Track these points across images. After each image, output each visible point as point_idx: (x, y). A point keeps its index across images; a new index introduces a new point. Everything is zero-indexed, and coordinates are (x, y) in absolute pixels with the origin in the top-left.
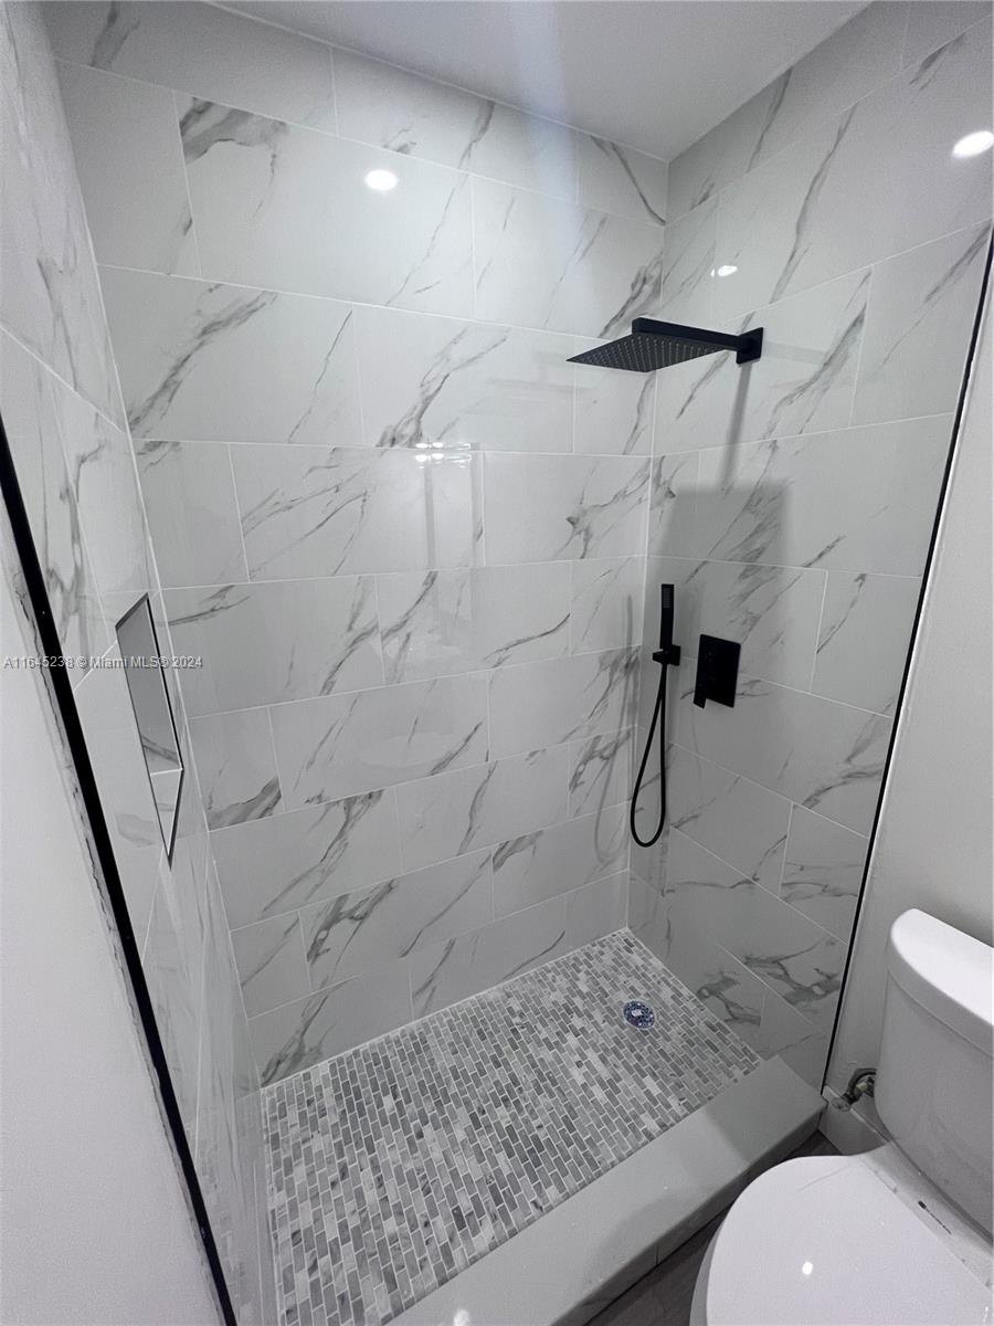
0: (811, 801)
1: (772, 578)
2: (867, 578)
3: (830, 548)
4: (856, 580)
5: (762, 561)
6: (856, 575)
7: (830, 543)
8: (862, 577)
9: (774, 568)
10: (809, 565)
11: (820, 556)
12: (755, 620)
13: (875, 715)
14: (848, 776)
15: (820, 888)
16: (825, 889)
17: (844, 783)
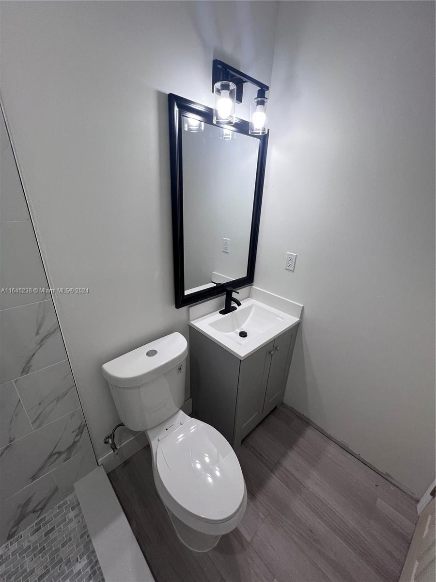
0: (25, 371)
13: (40, 303)
14: (42, 341)
15: (55, 401)
16: (58, 399)
17: (40, 347)
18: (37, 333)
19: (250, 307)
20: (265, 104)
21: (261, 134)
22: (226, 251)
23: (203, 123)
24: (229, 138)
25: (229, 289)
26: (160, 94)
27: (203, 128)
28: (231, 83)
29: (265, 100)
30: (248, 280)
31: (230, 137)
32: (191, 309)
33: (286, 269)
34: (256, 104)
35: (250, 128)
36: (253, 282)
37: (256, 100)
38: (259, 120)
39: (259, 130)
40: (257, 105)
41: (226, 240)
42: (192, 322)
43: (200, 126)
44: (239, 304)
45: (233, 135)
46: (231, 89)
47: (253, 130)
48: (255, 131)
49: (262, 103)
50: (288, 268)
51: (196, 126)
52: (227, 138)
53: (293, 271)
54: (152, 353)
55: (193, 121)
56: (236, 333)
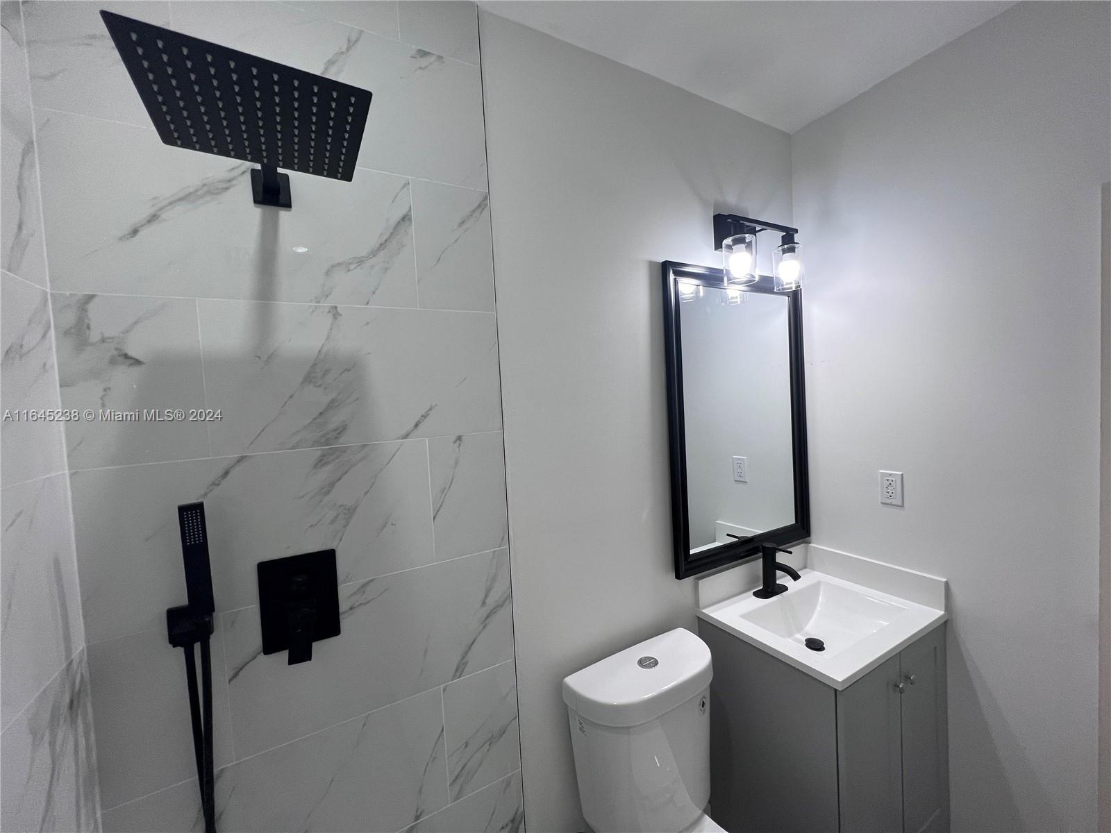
0: (459, 670)
1: (364, 458)
2: (463, 438)
3: (424, 416)
4: (455, 442)
5: (347, 440)
6: (454, 438)
7: (423, 412)
8: (459, 438)
9: (364, 446)
10: (406, 436)
11: (416, 425)
12: (350, 512)
13: (495, 551)
14: (487, 618)
15: (487, 745)
16: (491, 741)
17: (485, 627)
18: (484, 603)
19: (816, 587)
20: (796, 250)
21: (794, 289)
22: (742, 479)
23: (701, 287)
24: (737, 302)
25: (767, 545)
26: (652, 264)
27: (701, 294)
28: (747, 235)
29: (796, 246)
30: (801, 529)
31: (739, 300)
32: (701, 582)
33: (883, 503)
34: (781, 253)
35: (775, 284)
36: (809, 536)
37: (781, 248)
38: (788, 271)
39: (791, 283)
40: (783, 254)
41: (739, 459)
42: (704, 611)
43: (697, 292)
44: (796, 577)
45: (742, 297)
46: (747, 241)
47: (779, 284)
48: (785, 287)
49: (792, 250)
50: (889, 501)
51: (692, 293)
52: (733, 302)
53: (902, 506)
54: (648, 663)
55: (687, 288)
56: (799, 641)
